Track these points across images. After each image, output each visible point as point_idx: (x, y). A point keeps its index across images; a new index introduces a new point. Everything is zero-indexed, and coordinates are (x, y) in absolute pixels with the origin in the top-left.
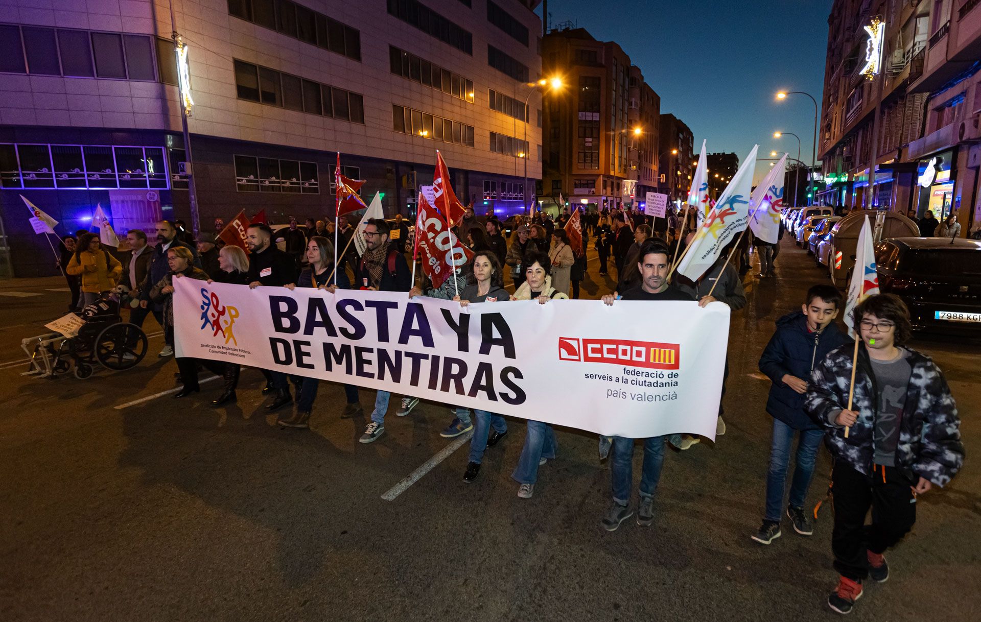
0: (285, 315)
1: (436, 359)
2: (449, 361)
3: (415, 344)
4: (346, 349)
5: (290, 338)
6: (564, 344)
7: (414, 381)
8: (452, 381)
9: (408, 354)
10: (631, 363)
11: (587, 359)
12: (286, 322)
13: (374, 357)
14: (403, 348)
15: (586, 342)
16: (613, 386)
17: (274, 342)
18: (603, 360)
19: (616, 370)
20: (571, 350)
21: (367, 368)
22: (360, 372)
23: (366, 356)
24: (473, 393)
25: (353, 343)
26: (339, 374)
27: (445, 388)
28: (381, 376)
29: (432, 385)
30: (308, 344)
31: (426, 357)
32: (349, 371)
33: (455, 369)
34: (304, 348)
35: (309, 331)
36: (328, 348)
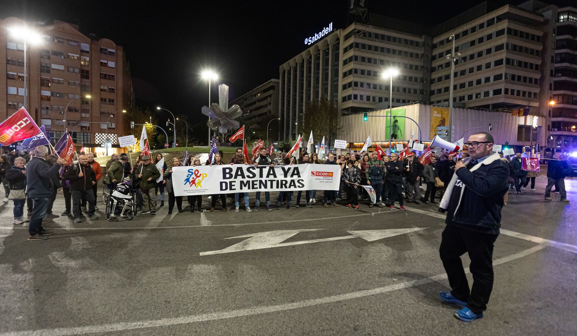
0: (228, 173)
1: (278, 181)
2: (282, 181)
3: (271, 177)
4: (248, 182)
5: (228, 181)
6: (312, 173)
7: (272, 187)
8: (283, 186)
9: (269, 180)
10: (325, 176)
11: (316, 176)
12: (228, 176)
13: (258, 183)
14: (267, 179)
15: (317, 172)
16: (321, 180)
17: (221, 183)
18: (319, 176)
19: (322, 177)
20: (313, 174)
21: (255, 186)
22: (253, 188)
23: (255, 183)
24: (290, 187)
25: (251, 180)
26: (245, 190)
27: (282, 187)
28: (260, 187)
29: (278, 187)
30: (235, 182)
31: (275, 181)
32: (249, 188)
33: (284, 182)
34: (233, 184)
35: (236, 177)
36: (242, 182)
